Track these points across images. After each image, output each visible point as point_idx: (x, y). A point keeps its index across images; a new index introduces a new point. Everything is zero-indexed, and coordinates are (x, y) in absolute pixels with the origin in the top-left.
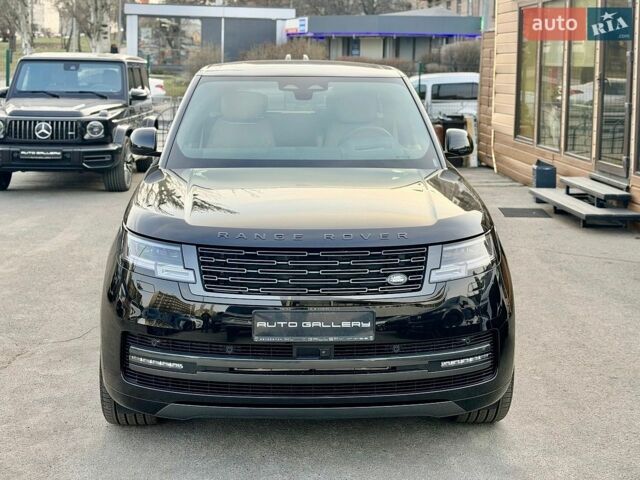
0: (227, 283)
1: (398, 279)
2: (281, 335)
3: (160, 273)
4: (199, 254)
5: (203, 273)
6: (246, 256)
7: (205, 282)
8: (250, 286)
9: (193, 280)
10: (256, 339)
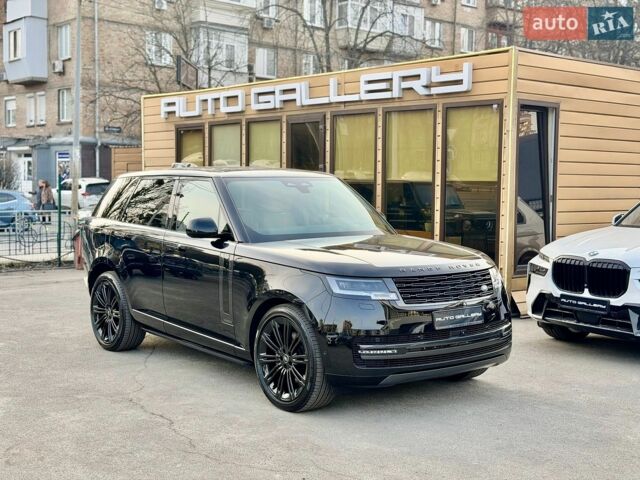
0: (415, 298)
1: (484, 288)
2: (447, 324)
3: (373, 297)
4: (396, 283)
5: (401, 293)
6: (421, 281)
7: (404, 299)
8: (428, 298)
9: (395, 298)
10: (437, 328)
